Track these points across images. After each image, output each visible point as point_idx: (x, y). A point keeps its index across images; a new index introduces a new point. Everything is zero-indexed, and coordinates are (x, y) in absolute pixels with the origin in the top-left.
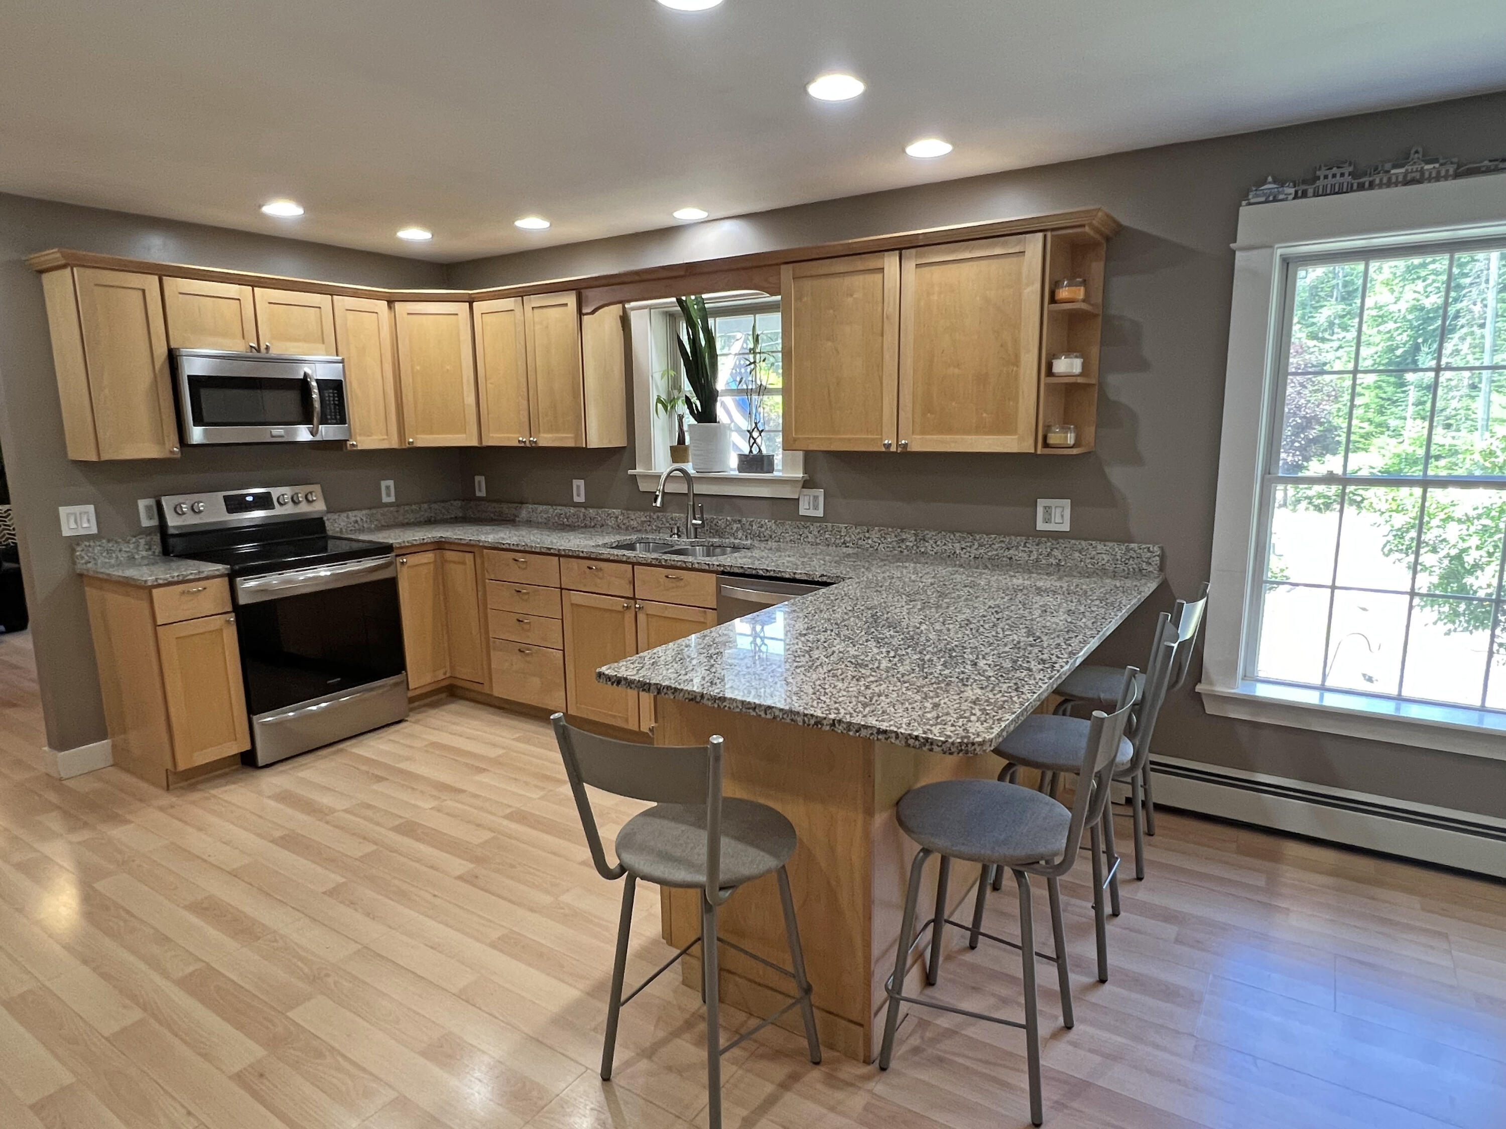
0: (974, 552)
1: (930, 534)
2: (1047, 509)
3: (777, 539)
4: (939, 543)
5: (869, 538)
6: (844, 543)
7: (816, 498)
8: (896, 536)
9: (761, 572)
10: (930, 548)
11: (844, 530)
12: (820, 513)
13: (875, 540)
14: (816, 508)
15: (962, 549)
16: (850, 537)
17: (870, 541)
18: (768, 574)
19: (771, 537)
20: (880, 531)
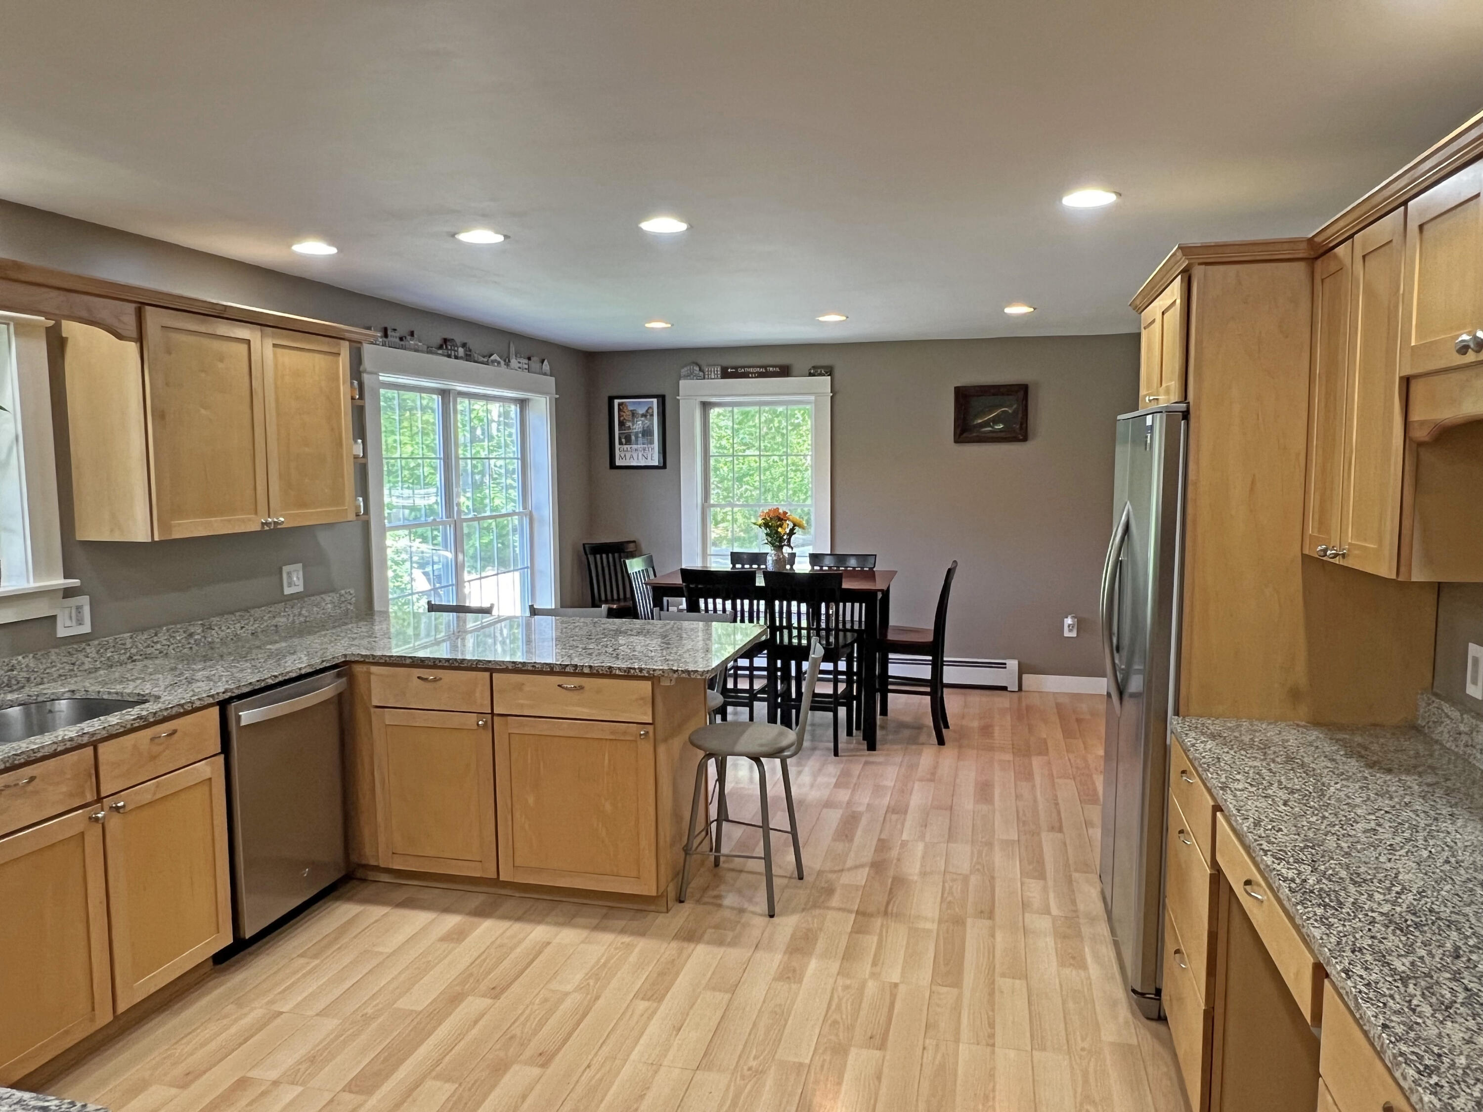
0: (251, 628)
1: (215, 620)
2: (289, 574)
3: (39, 680)
4: (223, 628)
5: (157, 643)
6: (130, 657)
7: (79, 609)
8: (184, 632)
9: (270, 682)
10: (216, 635)
11: (129, 641)
12: (86, 628)
13: (165, 642)
14: (80, 623)
15: (242, 628)
16: (137, 647)
17: (159, 646)
18: (277, 680)
19: (28, 680)
20: (168, 630)
